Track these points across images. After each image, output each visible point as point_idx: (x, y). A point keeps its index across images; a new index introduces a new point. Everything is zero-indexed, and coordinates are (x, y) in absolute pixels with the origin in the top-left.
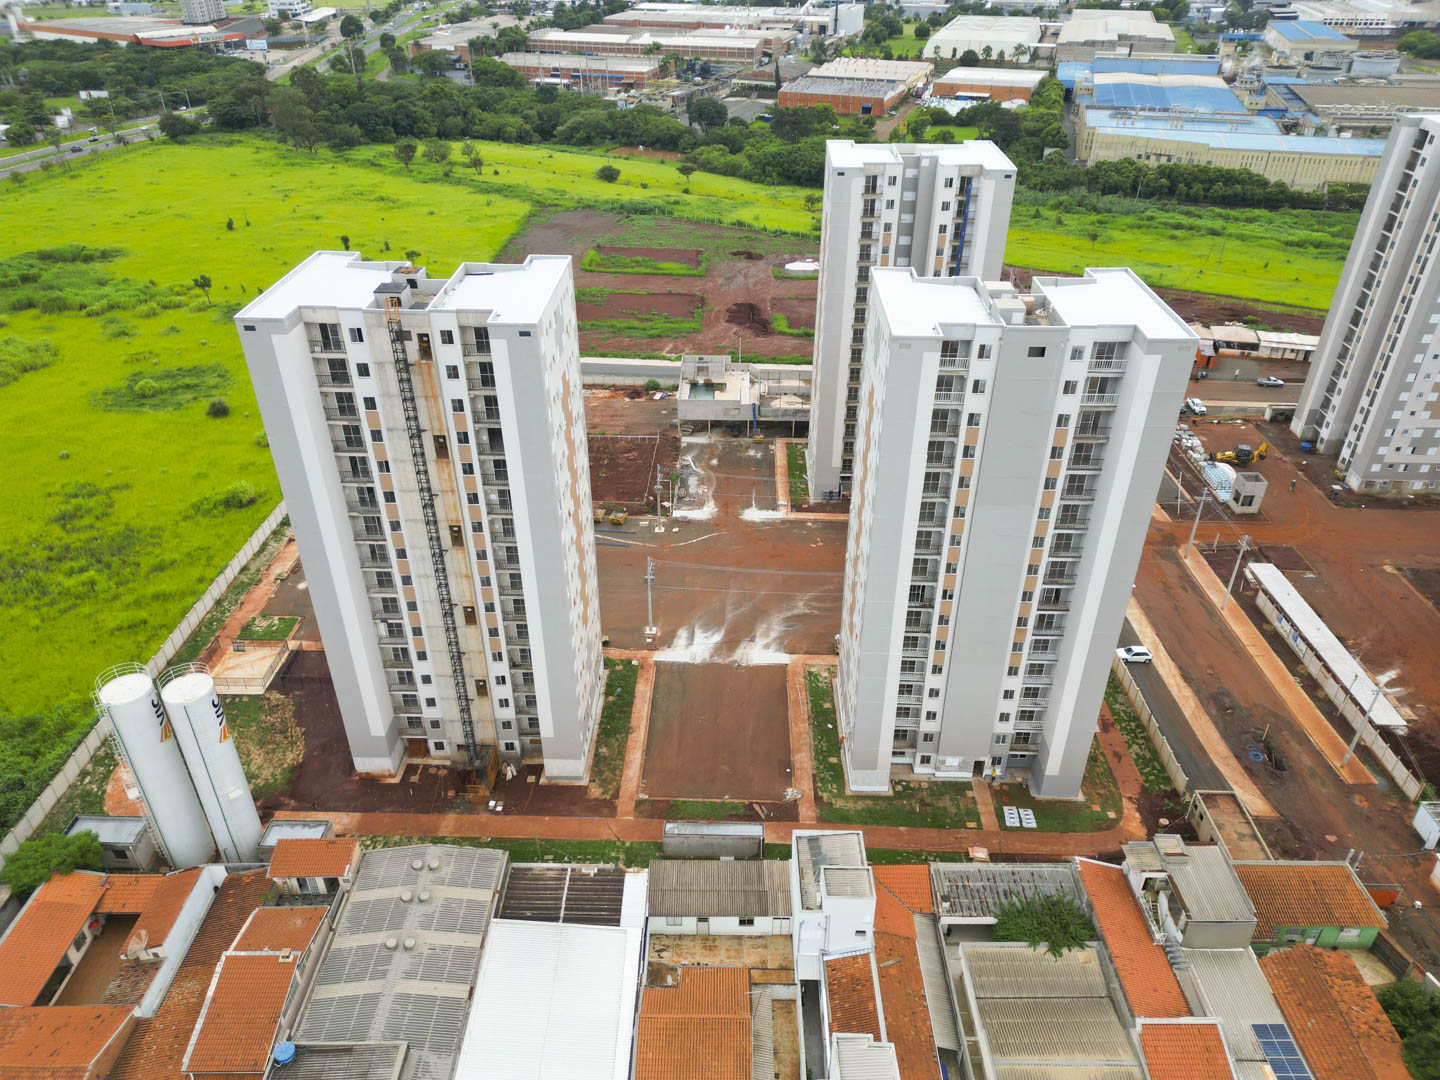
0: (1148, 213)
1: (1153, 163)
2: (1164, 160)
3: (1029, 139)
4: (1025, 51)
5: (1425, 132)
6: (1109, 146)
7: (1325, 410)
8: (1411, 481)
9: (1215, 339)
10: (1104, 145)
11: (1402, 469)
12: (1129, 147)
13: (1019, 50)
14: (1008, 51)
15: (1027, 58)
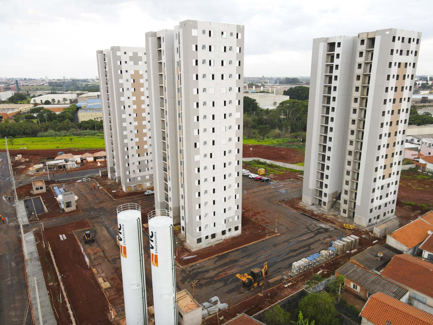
0: (97, 134)
1: (99, 120)
3: (59, 118)
4: (67, 100)
5: (104, 54)
6: (84, 116)
7: (114, 165)
8: (145, 183)
9: (94, 156)
10: (82, 117)
11: (139, 179)
12: (91, 116)
13: (65, 100)
14: (61, 100)
15: (68, 102)
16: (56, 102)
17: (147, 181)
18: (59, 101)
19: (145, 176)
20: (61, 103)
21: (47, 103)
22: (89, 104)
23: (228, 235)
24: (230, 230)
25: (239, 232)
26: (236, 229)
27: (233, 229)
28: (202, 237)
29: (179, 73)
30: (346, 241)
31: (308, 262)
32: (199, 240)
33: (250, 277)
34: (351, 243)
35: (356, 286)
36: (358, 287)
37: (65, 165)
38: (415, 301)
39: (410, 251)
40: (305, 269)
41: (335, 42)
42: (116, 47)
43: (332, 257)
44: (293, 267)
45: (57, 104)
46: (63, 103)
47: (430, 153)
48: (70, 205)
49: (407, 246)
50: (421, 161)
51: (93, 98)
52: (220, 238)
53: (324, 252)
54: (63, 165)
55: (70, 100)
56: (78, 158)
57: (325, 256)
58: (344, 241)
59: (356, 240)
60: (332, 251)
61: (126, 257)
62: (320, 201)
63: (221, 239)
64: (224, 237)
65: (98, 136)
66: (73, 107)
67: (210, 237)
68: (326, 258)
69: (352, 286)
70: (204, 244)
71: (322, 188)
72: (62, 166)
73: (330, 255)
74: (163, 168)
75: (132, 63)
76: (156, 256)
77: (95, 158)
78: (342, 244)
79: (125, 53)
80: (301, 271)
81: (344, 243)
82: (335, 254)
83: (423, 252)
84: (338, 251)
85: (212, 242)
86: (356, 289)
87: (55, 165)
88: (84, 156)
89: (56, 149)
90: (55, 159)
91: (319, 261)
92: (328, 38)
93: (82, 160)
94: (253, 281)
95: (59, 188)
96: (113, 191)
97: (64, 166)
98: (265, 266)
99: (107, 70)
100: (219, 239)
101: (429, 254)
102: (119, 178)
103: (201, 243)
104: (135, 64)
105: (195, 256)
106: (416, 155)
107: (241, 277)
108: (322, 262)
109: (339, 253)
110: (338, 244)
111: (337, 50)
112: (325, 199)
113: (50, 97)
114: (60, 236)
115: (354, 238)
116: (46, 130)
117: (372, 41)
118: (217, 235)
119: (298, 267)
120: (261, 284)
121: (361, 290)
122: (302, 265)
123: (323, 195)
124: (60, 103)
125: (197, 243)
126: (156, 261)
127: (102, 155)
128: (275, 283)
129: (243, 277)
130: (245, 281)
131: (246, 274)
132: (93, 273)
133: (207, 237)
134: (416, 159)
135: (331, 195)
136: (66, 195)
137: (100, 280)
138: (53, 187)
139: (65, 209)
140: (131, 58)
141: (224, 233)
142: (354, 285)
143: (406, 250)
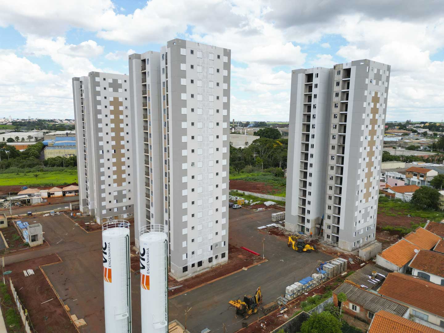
0: (65, 170)
1: (68, 157)
2: (72, 156)
3: (23, 156)
4: (32, 138)
5: (81, 82)
6: (51, 153)
7: (87, 197)
8: (122, 215)
9: (63, 191)
10: (49, 153)
11: (116, 210)
12: (59, 153)
13: (30, 137)
14: (26, 138)
15: (33, 140)
16: (20, 140)
17: (124, 212)
18: (23, 139)
19: (122, 207)
20: (26, 140)
21: (10, 140)
22: (57, 142)
23: (215, 262)
24: (216, 257)
25: (226, 258)
26: (223, 255)
27: (220, 256)
28: (188, 265)
29: (166, 93)
30: (336, 264)
31: (301, 286)
32: (185, 269)
33: (244, 303)
34: (341, 266)
35: (356, 307)
36: (358, 308)
37: (29, 199)
38: (416, 318)
39: (400, 270)
40: (299, 294)
41: (313, 73)
42: (95, 73)
43: (324, 280)
44: (287, 292)
45: (21, 142)
46: (28, 141)
47: (396, 184)
48: (36, 239)
49: (397, 265)
50: (390, 191)
51: (61, 136)
52: (206, 265)
53: (315, 275)
54: (28, 199)
55: (35, 138)
56: (44, 193)
57: (317, 280)
58: (333, 264)
59: (345, 262)
60: (324, 274)
61: (111, 282)
62: (303, 227)
63: (208, 266)
64: (210, 265)
65: (66, 171)
66: (39, 144)
67: (196, 265)
68: (318, 282)
69: (351, 308)
70: (190, 274)
71: (304, 215)
72: (27, 201)
73: (322, 279)
74: (145, 194)
75: (111, 90)
76: (148, 277)
77: (64, 193)
78: (332, 267)
79: (104, 79)
80: (295, 296)
81: (334, 266)
82: (326, 278)
83: (413, 271)
84: (328, 275)
85: (199, 270)
86: (356, 310)
87: (18, 199)
88: (51, 191)
89: (19, 184)
90: (18, 194)
91: (312, 284)
92: (306, 70)
93: (49, 194)
94: (247, 308)
95: (22, 222)
96: (86, 224)
97: (29, 201)
98: (258, 292)
99: (83, 97)
100: (206, 267)
101: (418, 272)
102: (93, 211)
103: (187, 272)
104: (114, 91)
105: (181, 286)
106: (384, 186)
107: (235, 303)
108: (314, 286)
109: (330, 277)
110: (328, 266)
111: (315, 81)
112: (307, 225)
113: (13, 135)
114: (25, 272)
115: (343, 261)
116: (8, 166)
117: (348, 72)
118: (203, 263)
119: (292, 291)
120: (256, 311)
121: (361, 310)
122: (296, 289)
123: (306, 221)
124: (24, 141)
125: (183, 272)
126: (148, 284)
127: (72, 189)
128: (270, 309)
129: (237, 303)
130: (240, 307)
131: (239, 301)
132: (64, 311)
133: (193, 265)
134: (384, 190)
135: (314, 221)
136: (31, 227)
137: (74, 317)
138: (16, 222)
139: (30, 243)
140: (111, 85)
141: (210, 260)
142: (353, 306)
143: (397, 269)
